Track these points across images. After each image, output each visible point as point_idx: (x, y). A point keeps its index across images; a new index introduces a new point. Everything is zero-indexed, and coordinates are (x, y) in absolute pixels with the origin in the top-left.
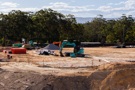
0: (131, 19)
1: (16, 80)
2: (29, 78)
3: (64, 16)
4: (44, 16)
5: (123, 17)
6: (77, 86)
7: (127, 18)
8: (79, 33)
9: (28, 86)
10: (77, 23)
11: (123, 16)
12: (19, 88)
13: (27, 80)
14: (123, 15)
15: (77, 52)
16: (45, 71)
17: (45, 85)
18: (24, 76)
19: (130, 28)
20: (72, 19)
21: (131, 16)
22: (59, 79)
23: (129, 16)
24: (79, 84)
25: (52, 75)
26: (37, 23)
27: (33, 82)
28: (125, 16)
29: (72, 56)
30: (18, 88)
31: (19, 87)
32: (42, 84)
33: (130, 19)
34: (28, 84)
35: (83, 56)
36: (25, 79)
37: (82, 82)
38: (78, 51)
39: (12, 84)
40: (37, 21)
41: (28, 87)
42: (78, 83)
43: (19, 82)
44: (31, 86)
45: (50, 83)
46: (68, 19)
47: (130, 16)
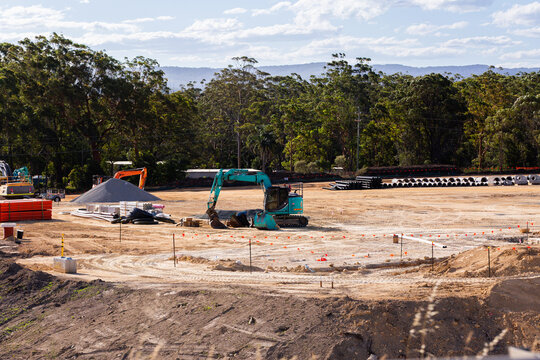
0: (367, 73)
1: (205, 324)
2: (260, 314)
3: (116, 65)
4: (34, 65)
5: (334, 64)
6: (459, 336)
7: (350, 70)
8: (178, 131)
9: (270, 345)
10: (170, 93)
11: (337, 60)
12: (237, 352)
13: (254, 321)
14: (336, 56)
15: (278, 208)
16: (284, 283)
17: (337, 337)
18: (232, 308)
19: (380, 107)
20: (152, 74)
21: (369, 60)
22: (384, 314)
23: (359, 62)
24: (462, 328)
25: (348, 299)
26: (10, 95)
27: (282, 329)
28: (342, 63)
29: (263, 224)
30: (233, 353)
31: (233, 349)
32: (324, 335)
33: (362, 74)
34: (265, 335)
35: (302, 223)
36: (243, 316)
37: (470, 320)
38: (280, 204)
39: (199, 338)
40: (7, 87)
41: (272, 349)
42: (455, 323)
43: (223, 330)
44: (284, 344)
45: (353, 329)
46: (132, 75)
47: (365, 62)
